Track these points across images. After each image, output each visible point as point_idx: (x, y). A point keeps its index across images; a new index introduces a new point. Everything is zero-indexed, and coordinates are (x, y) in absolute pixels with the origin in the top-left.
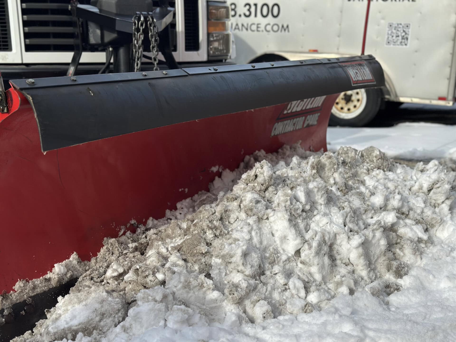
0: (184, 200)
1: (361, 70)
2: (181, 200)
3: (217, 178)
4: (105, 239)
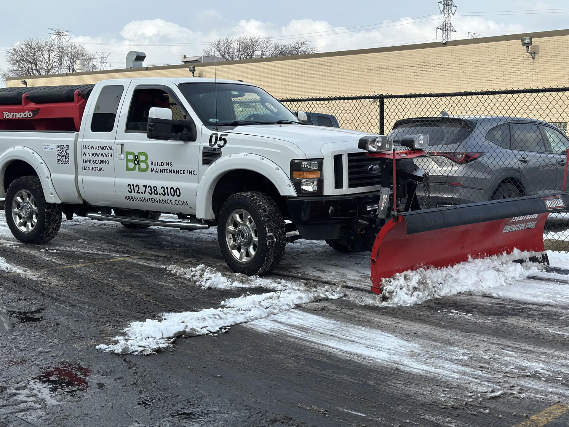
1: (556, 201)
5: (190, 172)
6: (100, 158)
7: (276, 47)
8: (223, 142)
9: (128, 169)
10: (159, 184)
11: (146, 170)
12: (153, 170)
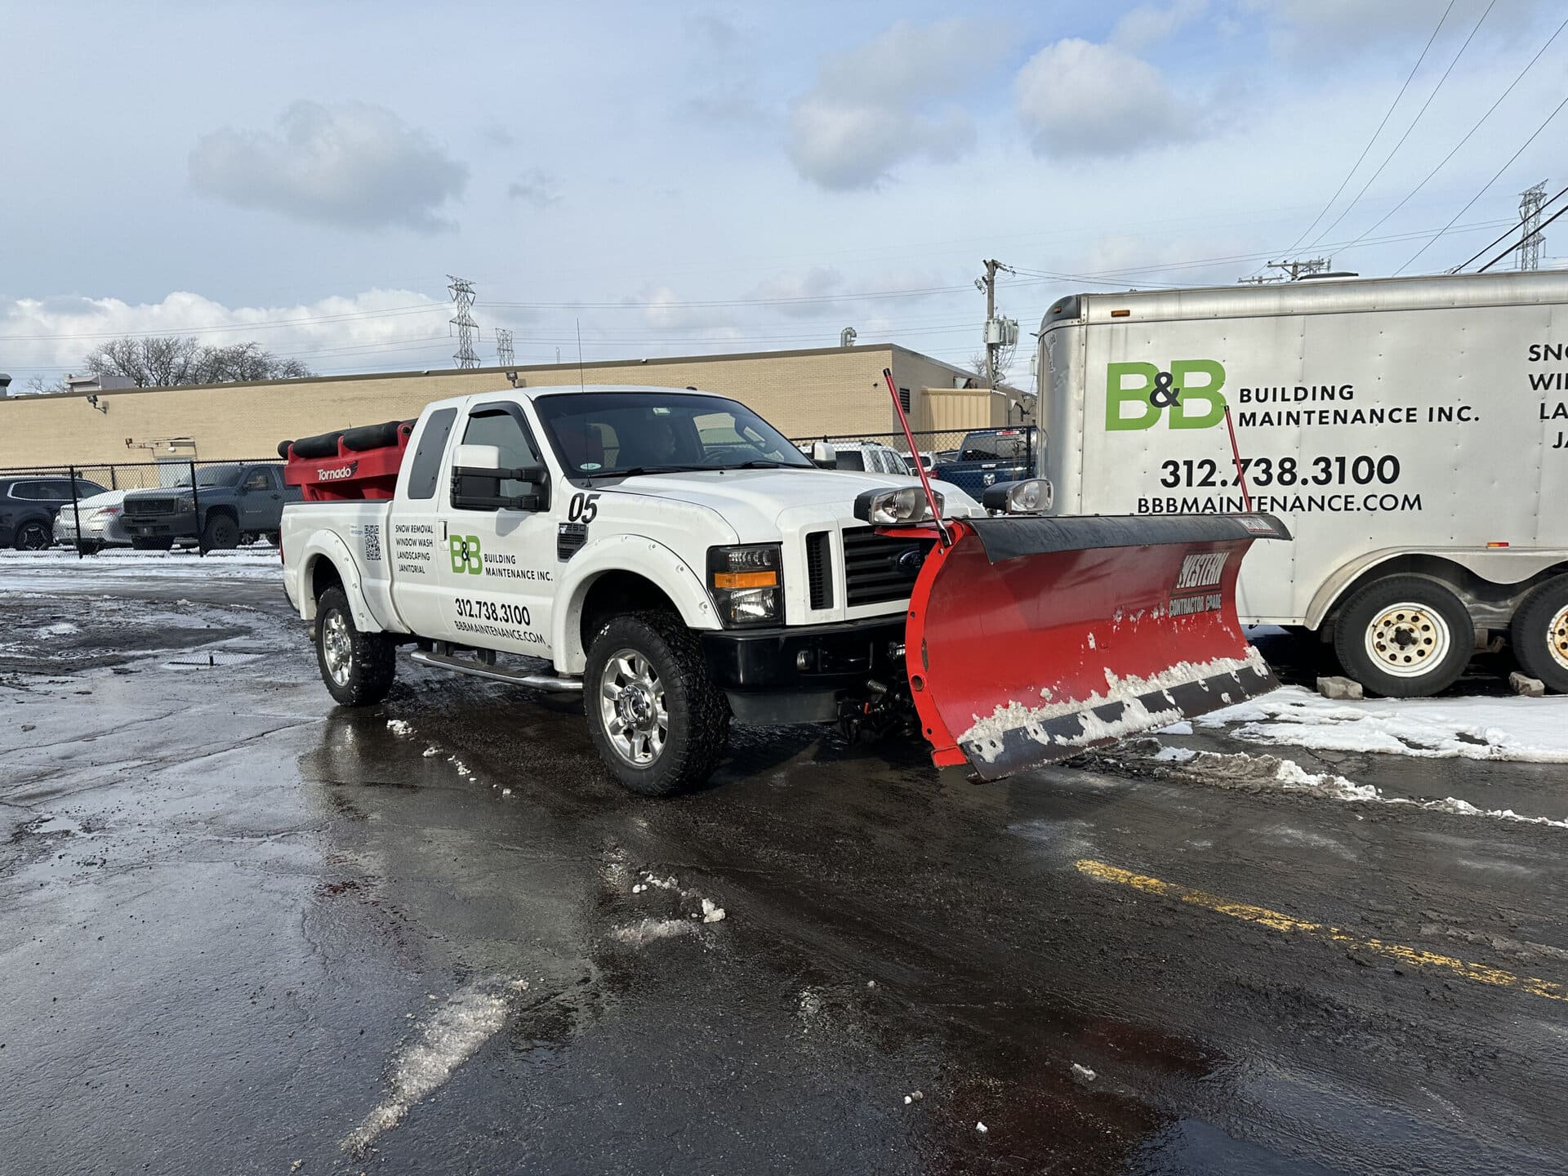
5: (542, 576)
6: (417, 549)
7: (207, 352)
8: (590, 510)
9: (456, 570)
10: (498, 598)
11: (477, 571)
12: (488, 571)
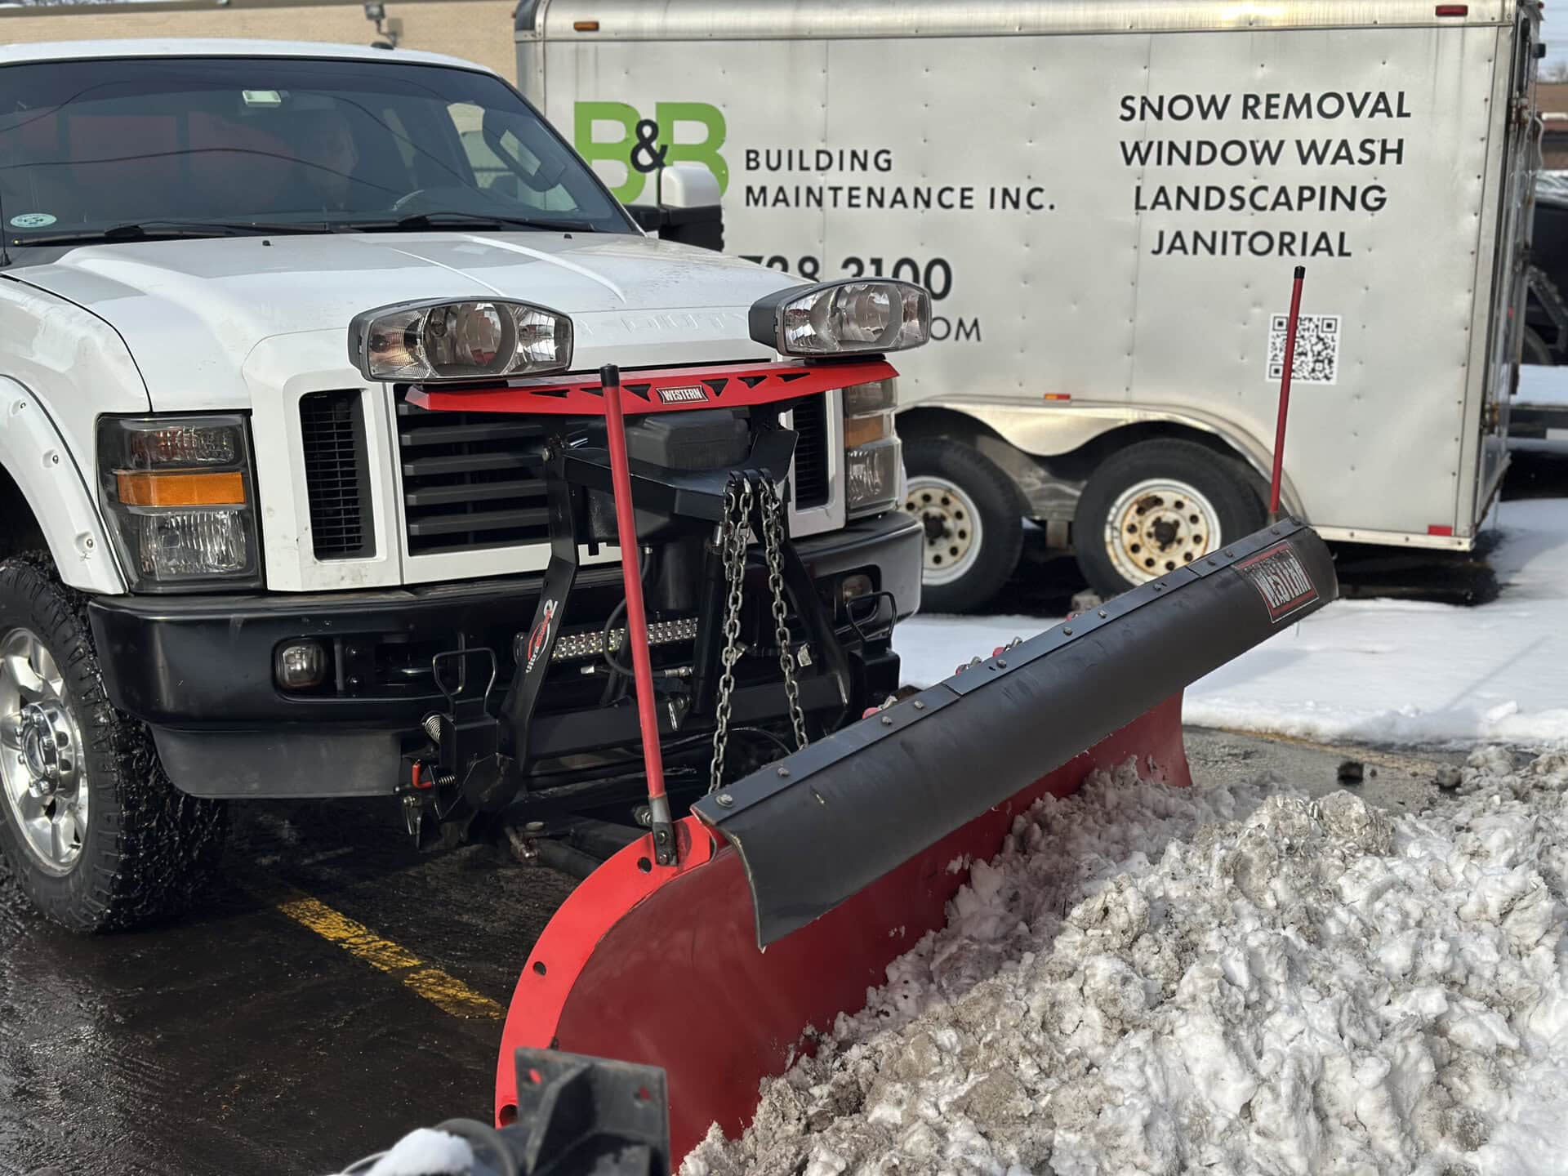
0: (899, 957)
1: (1285, 572)
2: (895, 958)
3: (963, 888)
4: (763, 1080)
